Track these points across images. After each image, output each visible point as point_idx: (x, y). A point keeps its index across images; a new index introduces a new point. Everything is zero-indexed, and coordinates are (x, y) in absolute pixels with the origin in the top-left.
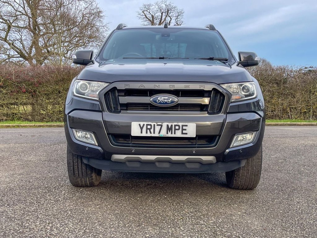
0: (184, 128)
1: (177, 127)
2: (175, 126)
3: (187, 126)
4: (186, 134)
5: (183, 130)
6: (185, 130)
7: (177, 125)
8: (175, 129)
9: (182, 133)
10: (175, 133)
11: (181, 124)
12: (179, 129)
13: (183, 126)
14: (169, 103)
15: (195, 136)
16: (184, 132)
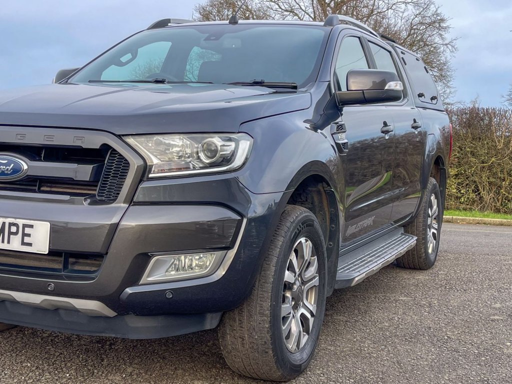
0: (27, 230)
1: (14, 229)
2: (11, 224)
3: (32, 226)
4: (30, 245)
5: (24, 235)
6: (29, 235)
7: (14, 224)
8: (10, 233)
9: (23, 243)
10: (9, 242)
11: (21, 222)
12: (16, 233)
13: (25, 226)
14: (7, 174)
15: (47, 252)
16: (27, 240)
